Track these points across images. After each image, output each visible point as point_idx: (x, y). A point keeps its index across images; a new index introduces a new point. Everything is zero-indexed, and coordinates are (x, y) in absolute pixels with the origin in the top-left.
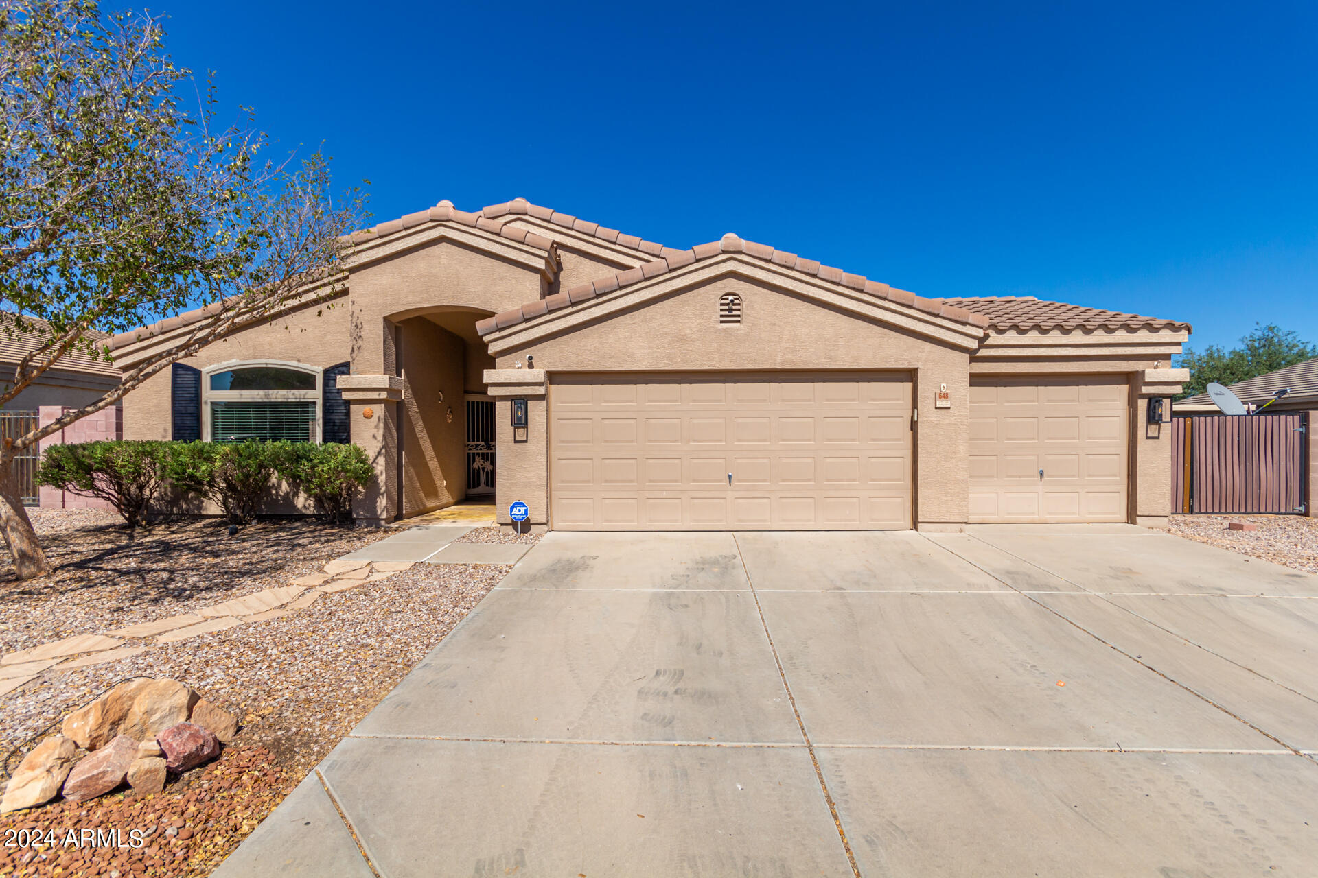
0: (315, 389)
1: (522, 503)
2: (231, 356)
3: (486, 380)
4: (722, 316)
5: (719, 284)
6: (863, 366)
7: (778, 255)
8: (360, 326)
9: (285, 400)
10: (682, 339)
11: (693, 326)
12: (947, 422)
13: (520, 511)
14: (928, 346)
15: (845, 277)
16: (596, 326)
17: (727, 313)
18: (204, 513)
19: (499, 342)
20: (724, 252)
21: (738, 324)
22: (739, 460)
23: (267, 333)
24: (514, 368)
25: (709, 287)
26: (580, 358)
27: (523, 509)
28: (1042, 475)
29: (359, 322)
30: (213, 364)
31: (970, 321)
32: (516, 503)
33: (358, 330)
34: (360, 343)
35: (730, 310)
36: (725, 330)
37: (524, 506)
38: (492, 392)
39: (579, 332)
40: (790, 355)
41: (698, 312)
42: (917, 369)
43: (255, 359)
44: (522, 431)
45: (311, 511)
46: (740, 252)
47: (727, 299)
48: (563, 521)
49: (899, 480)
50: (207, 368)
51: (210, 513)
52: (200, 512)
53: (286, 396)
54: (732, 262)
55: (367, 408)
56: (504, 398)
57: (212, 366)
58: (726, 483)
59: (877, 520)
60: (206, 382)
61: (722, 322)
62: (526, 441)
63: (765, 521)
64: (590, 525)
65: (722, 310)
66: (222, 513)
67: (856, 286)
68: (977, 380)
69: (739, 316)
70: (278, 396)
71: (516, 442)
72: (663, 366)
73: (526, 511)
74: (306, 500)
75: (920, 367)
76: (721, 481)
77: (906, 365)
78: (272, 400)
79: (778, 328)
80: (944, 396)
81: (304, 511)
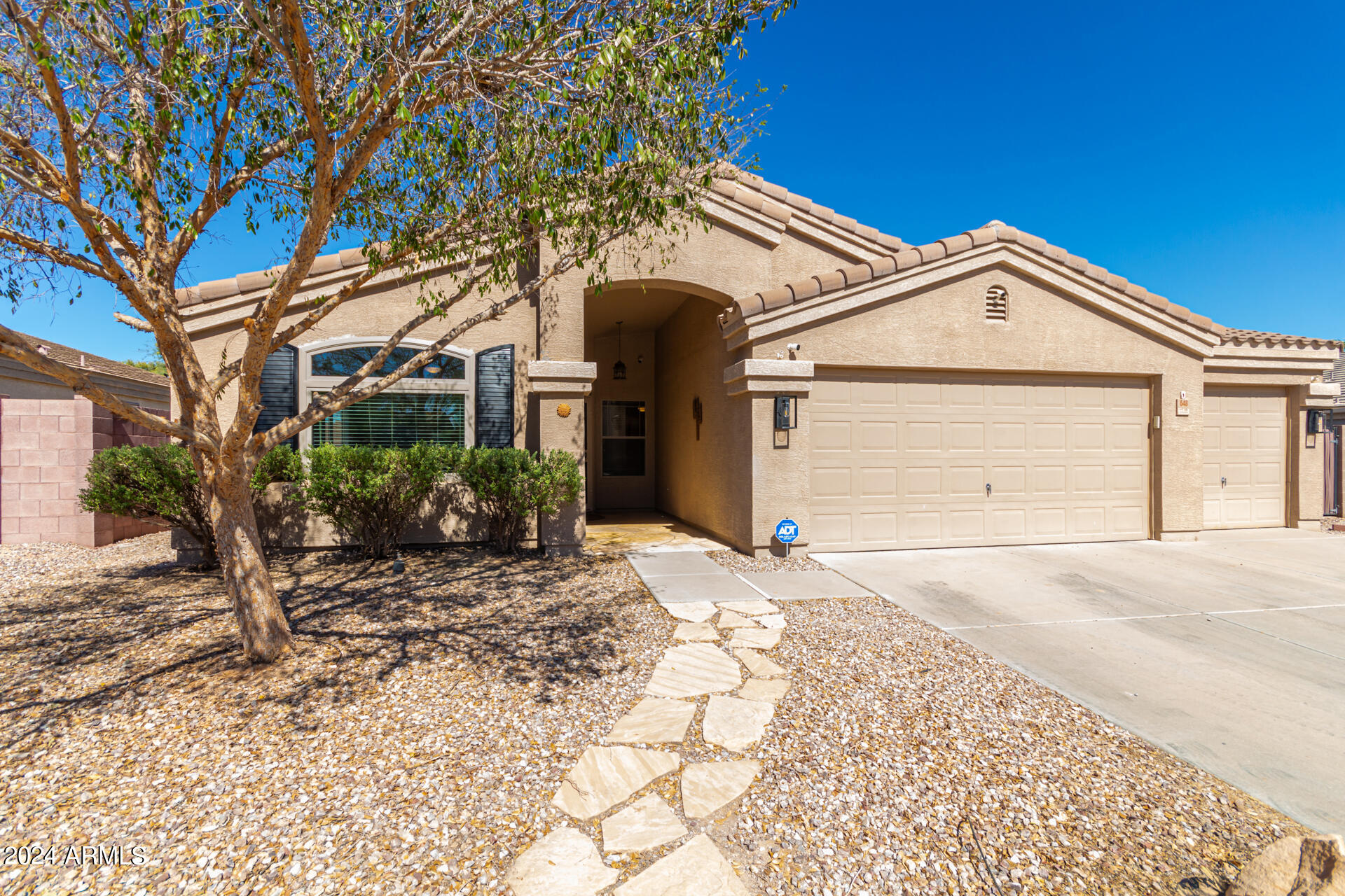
0: (463, 378)
1: (791, 521)
2: (344, 330)
3: (748, 371)
4: (988, 311)
5: (987, 275)
6: (1116, 370)
7: (1050, 249)
8: (555, 299)
9: (424, 392)
10: (950, 334)
11: (961, 320)
12: (1185, 430)
13: (788, 530)
14: (1171, 353)
15: (1110, 278)
16: (863, 314)
17: (991, 308)
18: (306, 544)
19: (760, 327)
20: (999, 240)
21: (1002, 321)
22: (997, 469)
23: (397, 301)
24: (773, 358)
25: (977, 278)
26: (846, 350)
27: (792, 528)
29: (553, 293)
30: (317, 339)
31: (1212, 330)
32: (784, 522)
33: (552, 303)
34: (554, 320)
35: (995, 305)
36: (993, 327)
37: (794, 524)
38: (752, 386)
39: (845, 320)
40: (1052, 357)
41: (966, 305)
42: (1160, 376)
43: (378, 335)
44: (782, 434)
45: (463, 538)
46: (1014, 242)
47: (996, 293)
48: (818, 541)
49: (1137, 489)
50: (306, 345)
51: (318, 544)
52: (301, 544)
53: (425, 387)
54: (1004, 252)
55: (564, 404)
56: (763, 395)
57: (315, 343)
58: (983, 494)
59: (1120, 531)
60: (305, 364)
61: (988, 317)
62: (787, 447)
63: (1020, 534)
64: (847, 545)
65: (988, 304)
66: (334, 544)
67: (1119, 287)
68: (1211, 390)
69: (1004, 312)
70: (413, 386)
71: (776, 447)
72: (932, 363)
73: (796, 530)
74: (458, 523)
75: (1164, 373)
76: (978, 492)
77: (1152, 371)
78: (406, 391)
79: (1041, 327)
80: (1185, 404)
81: (455, 539)
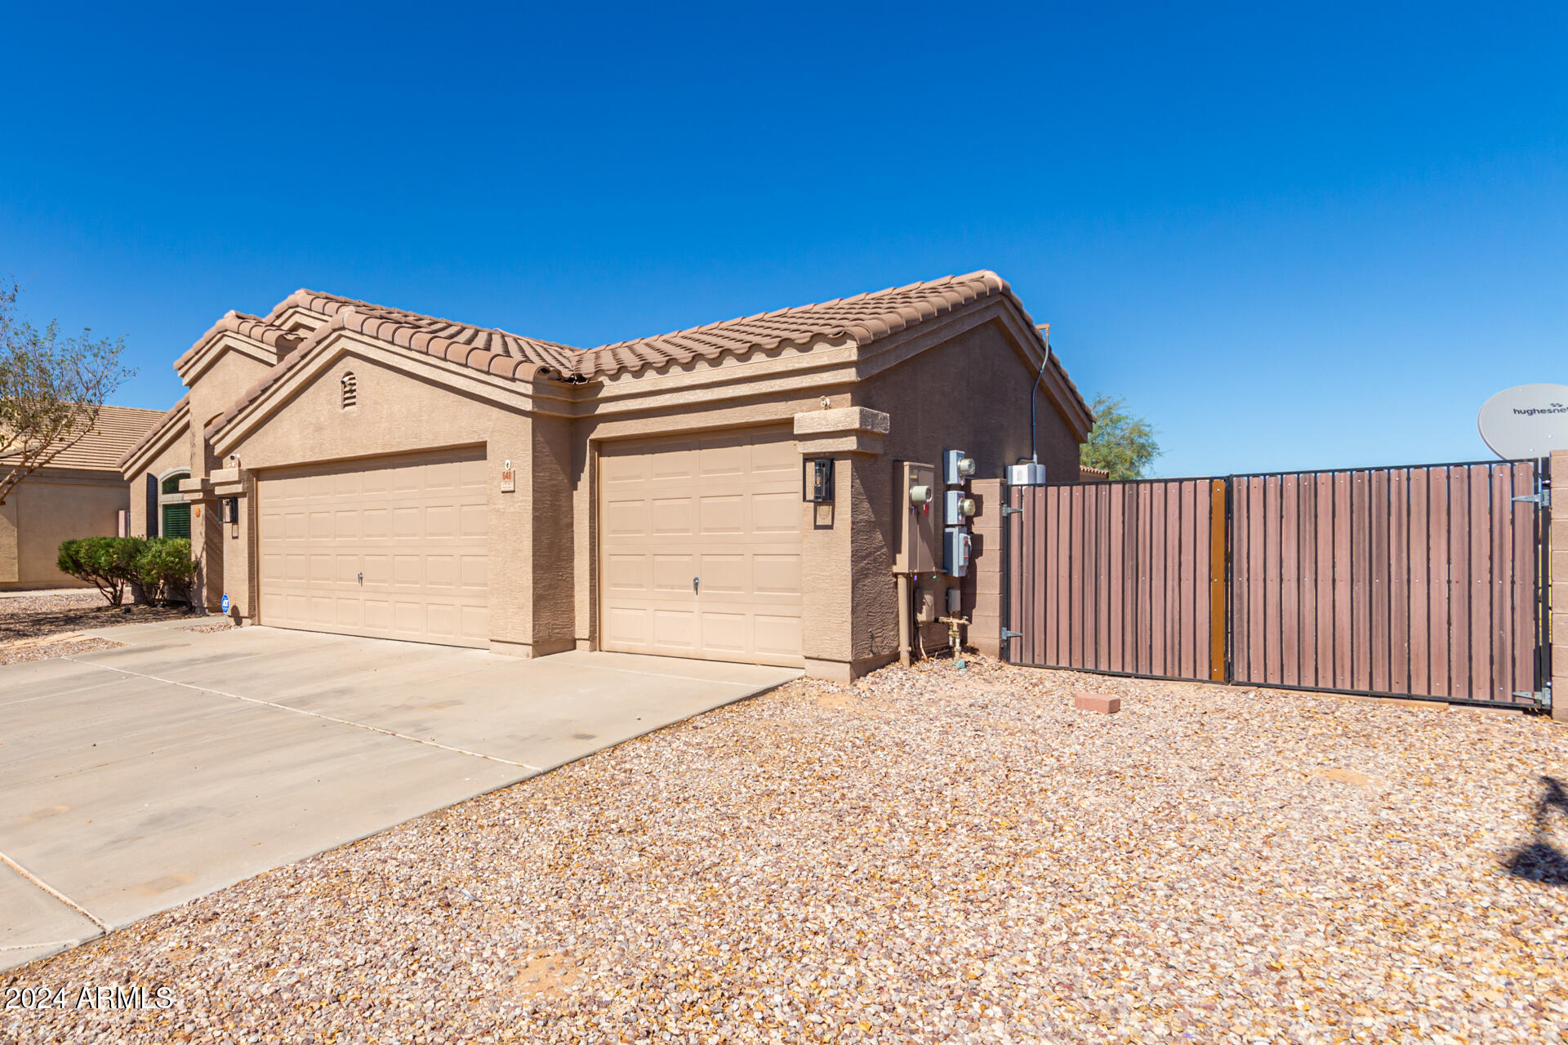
4: (345, 399)
5: (340, 364)
6: (443, 443)
8: (194, 435)
10: (319, 429)
11: (325, 413)
12: (511, 510)
14: (495, 412)
17: (347, 396)
21: (355, 406)
22: (368, 558)
25: (335, 369)
28: (696, 585)
33: (194, 438)
34: (195, 449)
35: (351, 391)
36: (347, 414)
38: (217, 491)
40: (388, 437)
41: (328, 397)
42: (486, 442)
48: (266, 616)
50: (160, 476)
54: (343, 340)
58: (358, 583)
61: (345, 405)
62: (238, 538)
64: (280, 622)
65: (345, 393)
69: (355, 397)
72: (308, 458)
75: (489, 440)
76: (355, 580)
77: (476, 439)
79: (379, 407)
80: (507, 476)
